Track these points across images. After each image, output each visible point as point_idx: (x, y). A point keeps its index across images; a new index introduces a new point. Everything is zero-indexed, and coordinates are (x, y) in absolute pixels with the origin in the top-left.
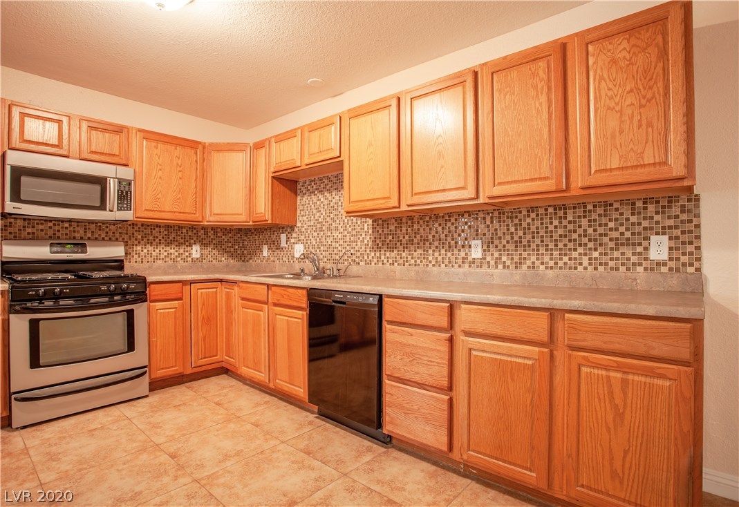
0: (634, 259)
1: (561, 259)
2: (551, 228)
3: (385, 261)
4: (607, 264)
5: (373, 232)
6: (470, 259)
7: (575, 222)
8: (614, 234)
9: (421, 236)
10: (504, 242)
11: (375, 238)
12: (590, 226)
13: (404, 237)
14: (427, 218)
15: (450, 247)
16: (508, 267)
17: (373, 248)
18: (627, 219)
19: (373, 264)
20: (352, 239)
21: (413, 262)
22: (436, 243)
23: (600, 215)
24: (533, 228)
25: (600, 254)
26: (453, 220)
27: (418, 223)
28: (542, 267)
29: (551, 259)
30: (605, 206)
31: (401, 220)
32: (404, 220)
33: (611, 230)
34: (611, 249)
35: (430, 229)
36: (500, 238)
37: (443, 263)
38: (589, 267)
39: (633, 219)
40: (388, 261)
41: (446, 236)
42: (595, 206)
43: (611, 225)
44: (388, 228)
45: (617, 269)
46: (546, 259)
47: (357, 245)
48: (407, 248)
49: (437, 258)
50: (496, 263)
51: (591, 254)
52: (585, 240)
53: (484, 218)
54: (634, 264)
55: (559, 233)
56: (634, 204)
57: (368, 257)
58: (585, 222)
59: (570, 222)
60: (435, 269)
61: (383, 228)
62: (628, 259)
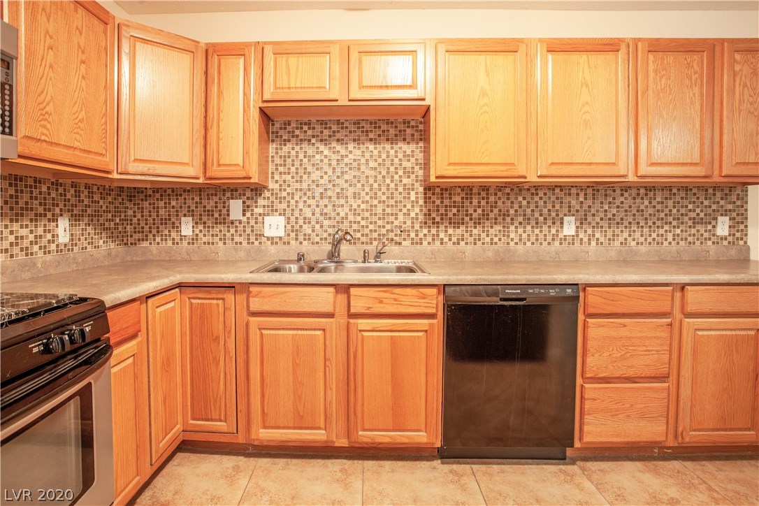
0: (706, 235)
1: (650, 235)
2: (642, 207)
3: (446, 239)
4: (686, 239)
5: (425, 202)
6: (561, 235)
7: (662, 203)
8: (692, 215)
9: (500, 211)
10: (598, 219)
11: (429, 210)
12: (674, 207)
13: (475, 211)
14: (508, 190)
15: (537, 223)
16: (602, 243)
17: (425, 223)
18: (702, 203)
19: (425, 243)
20: (388, 210)
21: (488, 240)
22: (521, 219)
23: (682, 198)
24: (626, 206)
25: (682, 231)
26: (541, 194)
27: (496, 194)
28: (633, 244)
29: (642, 236)
30: (687, 190)
31: (471, 190)
32: (475, 190)
33: (690, 211)
34: (690, 227)
35: (512, 203)
36: (594, 215)
37: (529, 240)
38: (673, 242)
39: (706, 203)
40: (450, 240)
41: (533, 211)
42: (679, 190)
43: (690, 206)
44: (450, 198)
45: (694, 243)
46: (637, 235)
47: (396, 219)
48: (479, 223)
49: (521, 235)
50: (589, 240)
51: (675, 231)
52: (670, 219)
53: (578, 194)
54: (706, 239)
55: (649, 212)
56: (707, 190)
57: (417, 235)
58: (670, 203)
59: (658, 203)
60: (520, 247)
61: (442, 198)
62: (702, 235)
